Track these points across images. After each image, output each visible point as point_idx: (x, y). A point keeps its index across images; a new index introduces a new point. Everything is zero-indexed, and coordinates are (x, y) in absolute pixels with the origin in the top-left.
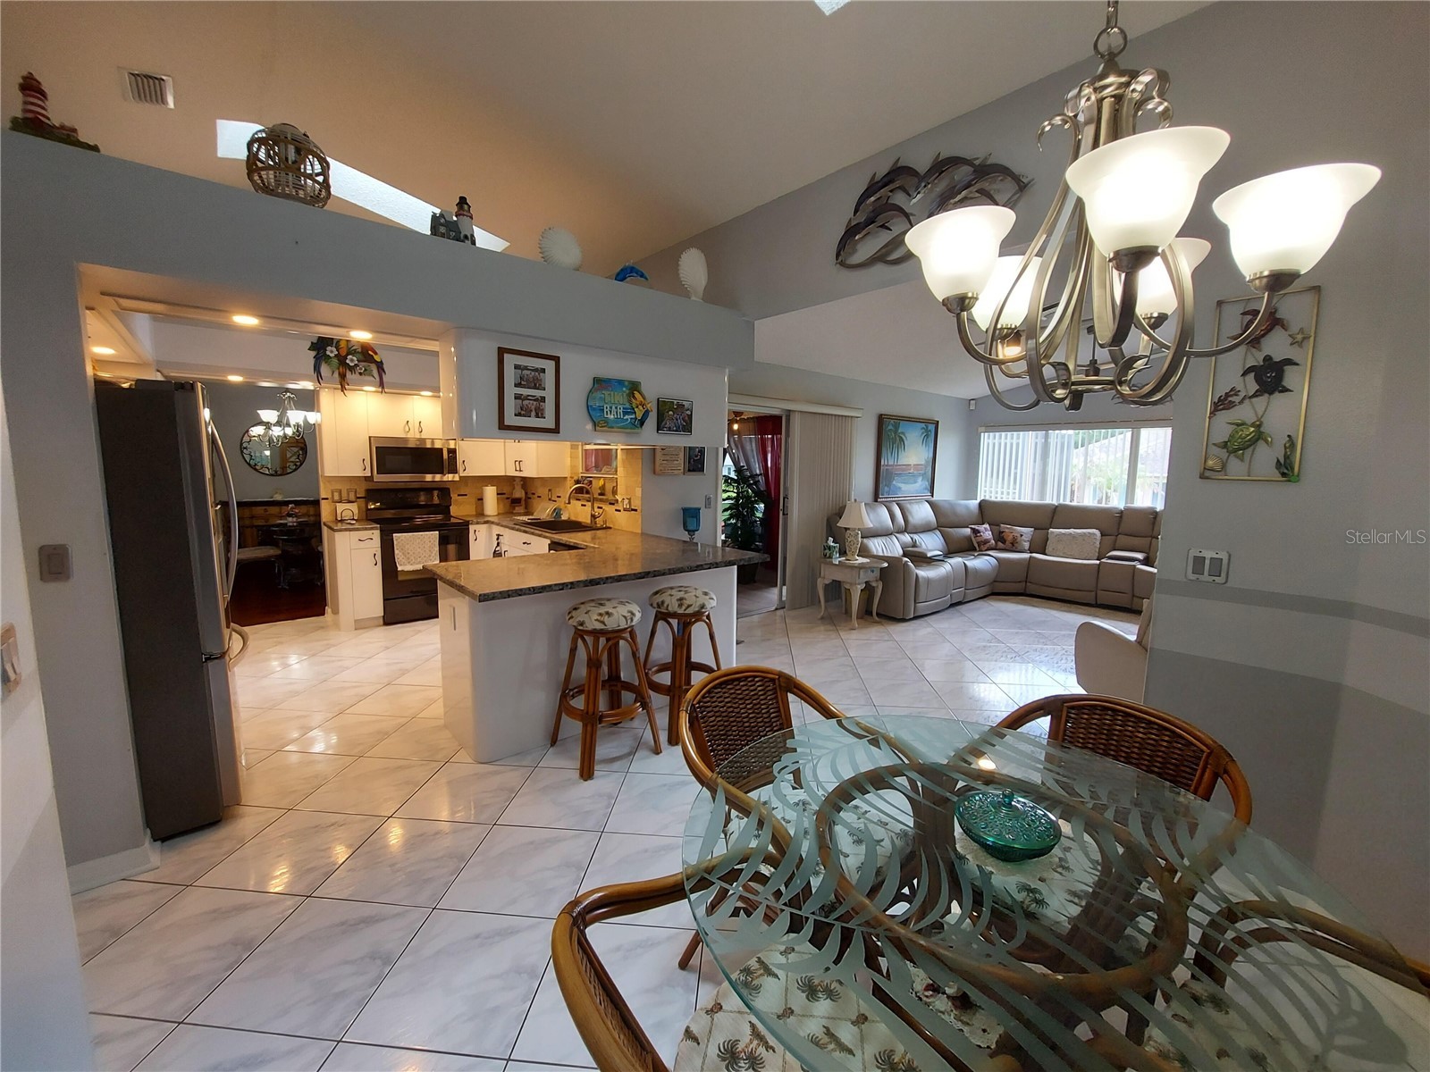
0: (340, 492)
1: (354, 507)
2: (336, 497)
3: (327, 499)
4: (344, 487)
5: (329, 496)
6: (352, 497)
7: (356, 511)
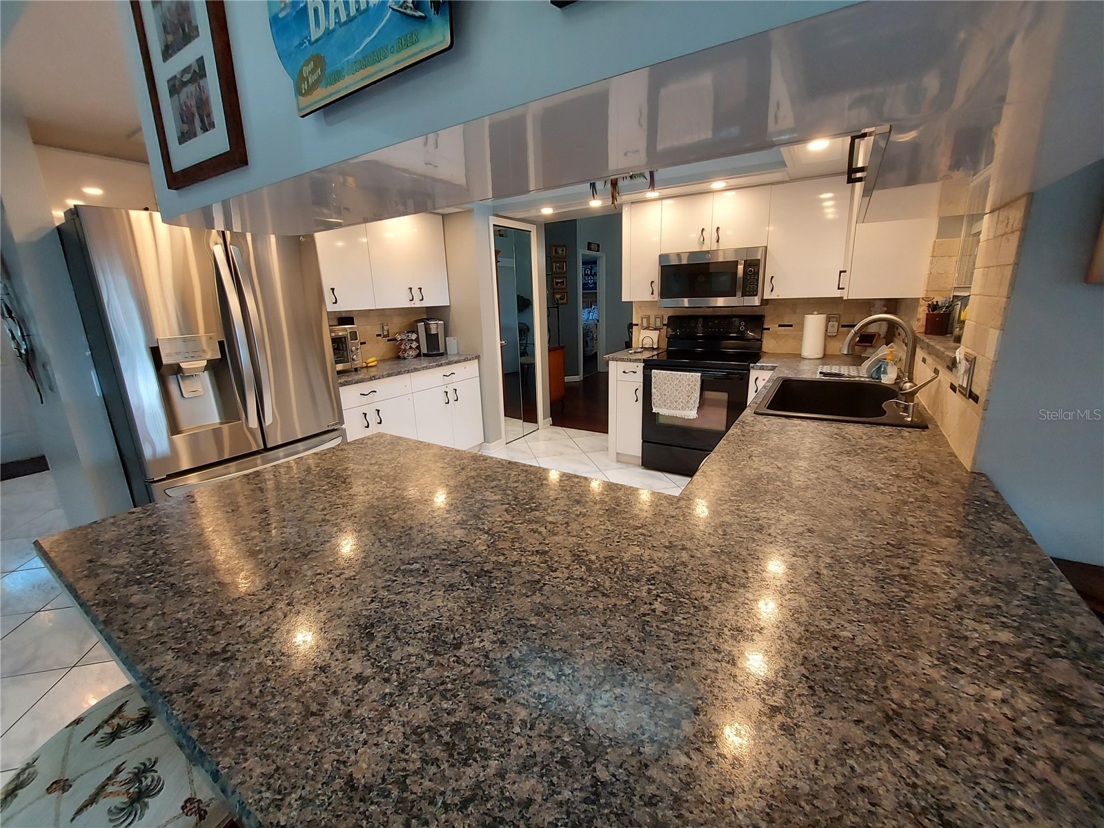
0: (648, 318)
1: (654, 335)
2: (645, 324)
3: (637, 325)
4: (652, 313)
5: (639, 323)
6: (658, 324)
7: (656, 340)
